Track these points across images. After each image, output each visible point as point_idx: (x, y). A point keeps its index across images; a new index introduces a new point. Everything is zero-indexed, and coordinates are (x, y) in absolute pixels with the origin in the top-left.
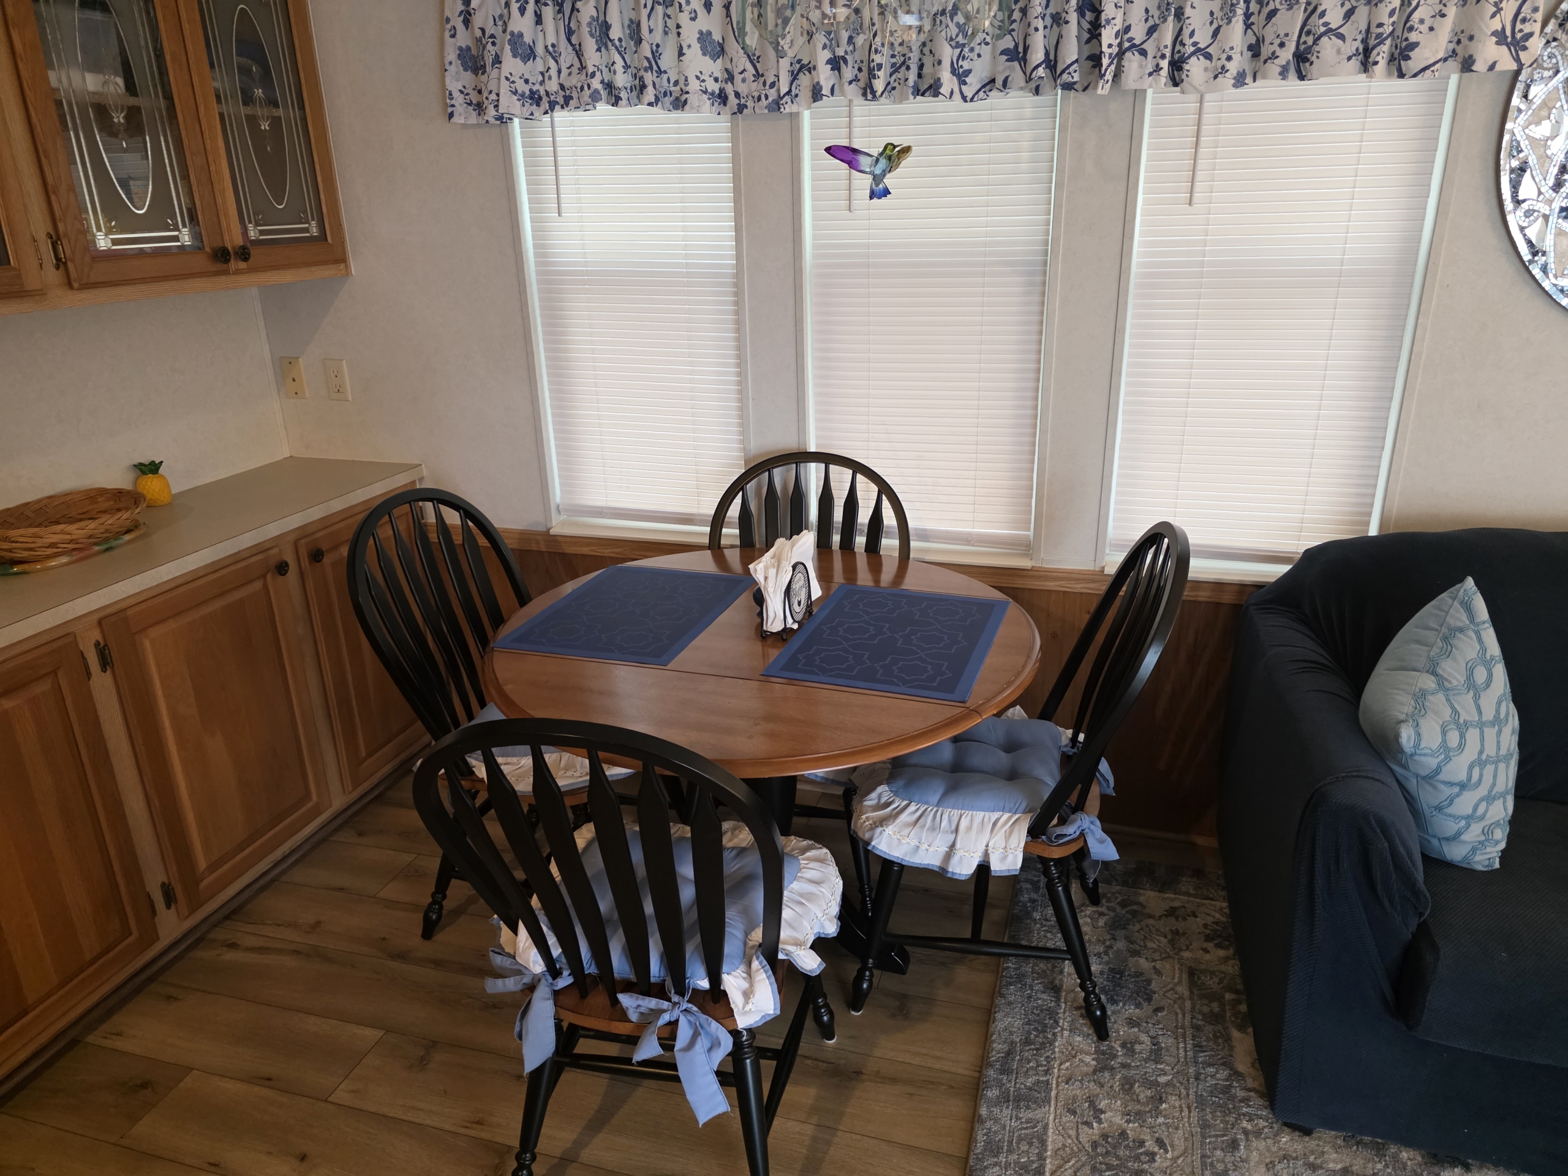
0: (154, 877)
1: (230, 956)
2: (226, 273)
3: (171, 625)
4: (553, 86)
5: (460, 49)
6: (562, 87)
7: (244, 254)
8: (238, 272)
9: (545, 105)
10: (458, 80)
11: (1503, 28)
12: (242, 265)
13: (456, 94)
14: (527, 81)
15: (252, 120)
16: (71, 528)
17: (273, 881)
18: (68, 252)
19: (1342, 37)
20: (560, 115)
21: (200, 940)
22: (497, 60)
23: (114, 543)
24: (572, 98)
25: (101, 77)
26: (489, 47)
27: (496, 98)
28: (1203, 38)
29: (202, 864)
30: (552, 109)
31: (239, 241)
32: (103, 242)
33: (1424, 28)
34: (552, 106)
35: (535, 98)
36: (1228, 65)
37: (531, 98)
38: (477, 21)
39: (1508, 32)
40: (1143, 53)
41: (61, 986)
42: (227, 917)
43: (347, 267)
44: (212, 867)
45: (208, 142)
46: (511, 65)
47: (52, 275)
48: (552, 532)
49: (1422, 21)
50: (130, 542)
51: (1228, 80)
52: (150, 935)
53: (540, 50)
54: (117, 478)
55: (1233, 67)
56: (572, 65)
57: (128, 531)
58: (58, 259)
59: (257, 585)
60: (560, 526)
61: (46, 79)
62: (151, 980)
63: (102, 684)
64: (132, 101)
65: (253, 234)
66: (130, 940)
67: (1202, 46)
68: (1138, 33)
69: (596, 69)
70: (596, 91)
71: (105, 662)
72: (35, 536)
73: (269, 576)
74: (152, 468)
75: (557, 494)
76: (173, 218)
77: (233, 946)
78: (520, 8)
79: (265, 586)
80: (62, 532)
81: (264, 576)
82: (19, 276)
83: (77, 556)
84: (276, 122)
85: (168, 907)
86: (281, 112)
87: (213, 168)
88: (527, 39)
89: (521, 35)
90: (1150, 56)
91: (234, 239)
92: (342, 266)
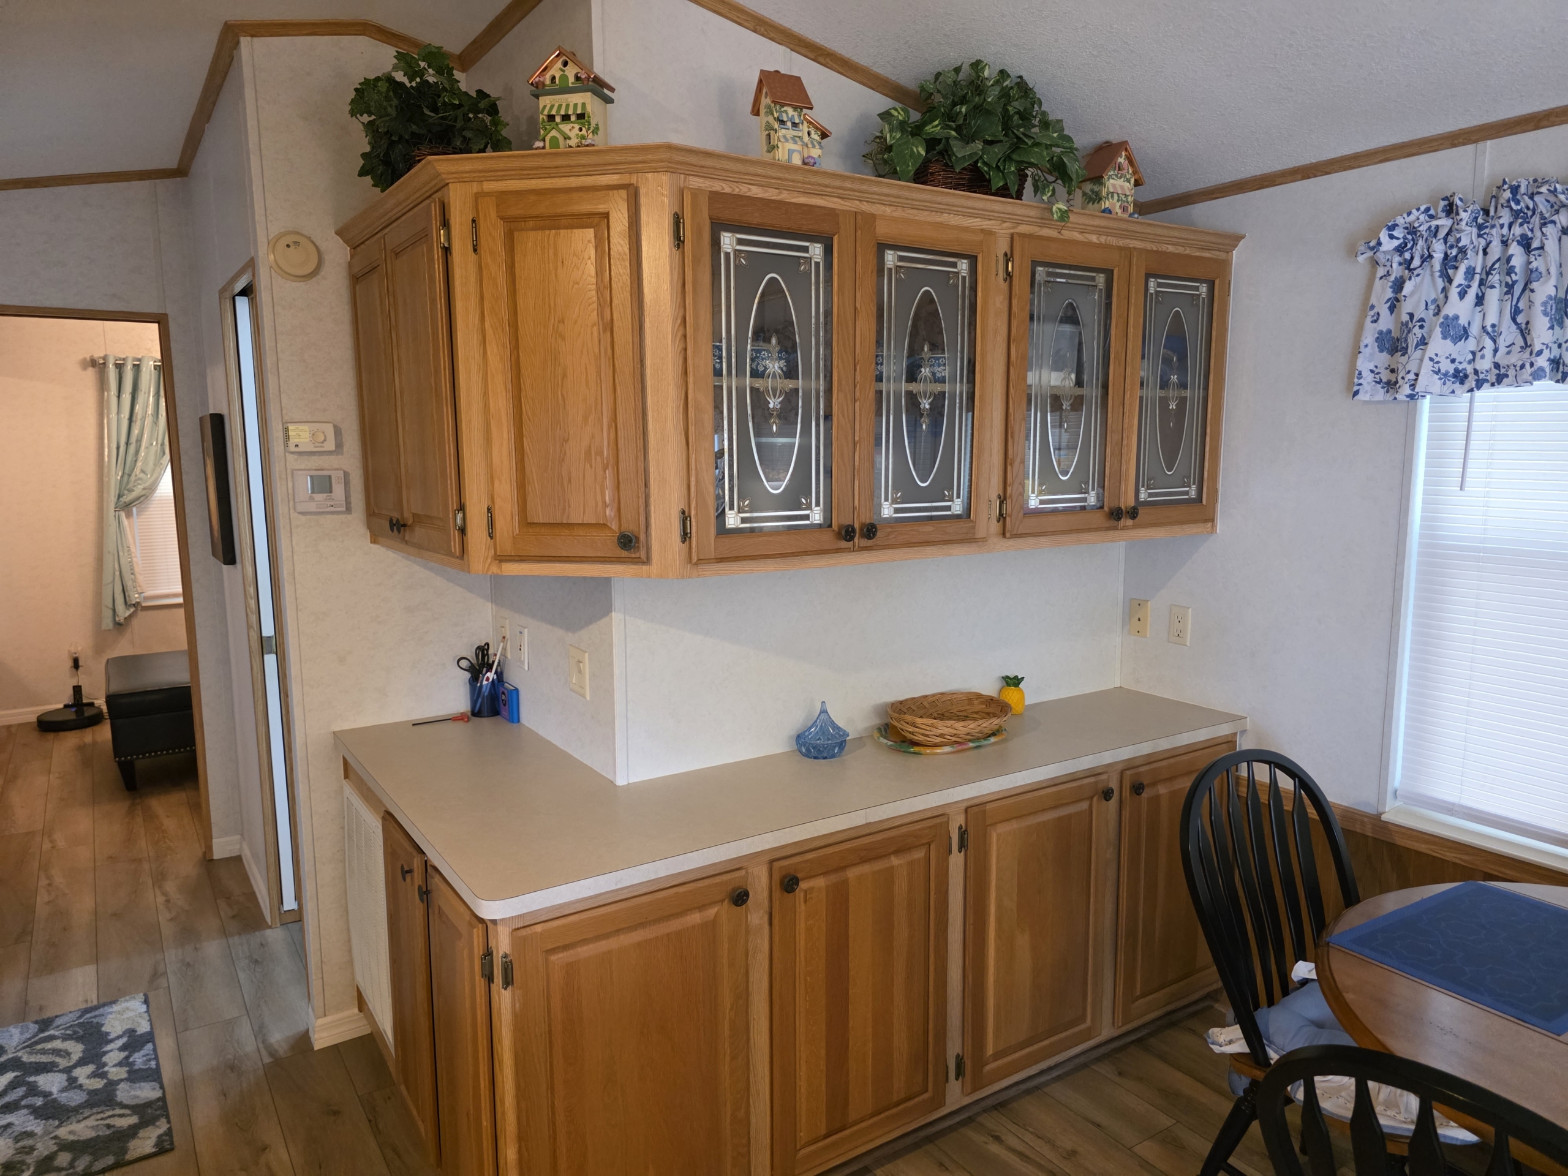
0: (954, 1047)
1: (994, 1148)
2: (1115, 528)
3: (1014, 825)
4: (1484, 364)
5: (1381, 333)
6: (1497, 366)
7: (1133, 513)
8: (1125, 528)
9: (1471, 382)
10: (1372, 359)
12: (1130, 522)
13: (1366, 373)
14: (1453, 361)
15: (1164, 401)
16: (958, 725)
17: (1037, 1088)
18: (1009, 509)
20: (1485, 394)
21: (970, 1120)
22: (1423, 342)
23: (983, 743)
24: (1507, 376)
25: (1061, 375)
26: (1416, 330)
27: (1414, 377)
29: (990, 1050)
30: (1479, 386)
31: (1131, 502)
32: (1033, 502)
34: (1479, 384)
35: (1460, 377)
37: (1455, 376)
38: (1406, 307)
41: (873, 1115)
42: (995, 1107)
43: (1214, 526)
44: (997, 1056)
45: (1126, 421)
46: (1439, 346)
47: (995, 526)
48: (1384, 817)
50: (994, 744)
52: (939, 1100)
53: (1475, 330)
54: (988, 687)
56: (1513, 344)
57: (993, 734)
58: (1001, 514)
59: (1084, 805)
60: (1394, 813)
61: (1025, 379)
62: (929, 1139)
63: (956, 860)
64: (1078, 391)
65: (1143, 496)
66: (926, 1096)
69: (1544, 347)
70: (1542, 369)
71: (962, 845)
72: (932, 726)
73: (1095, 799)
74: (1013, 682)
75: (1397, 777)
76: (1087, 483)
77: (997, 1139)
78: (1459, 293)
79: (1091, 806)
80: (951, 727)
81: (1091, 798)
82: (974, 528)
83: (957, 748)
84: (1182, 401)
85: (957, 1079)
86: (1188, 393)
87: (1125, 442)
88: (1463, 321)
89: (1457, 318)
91: (1127, 501)
92: (1210, 524)
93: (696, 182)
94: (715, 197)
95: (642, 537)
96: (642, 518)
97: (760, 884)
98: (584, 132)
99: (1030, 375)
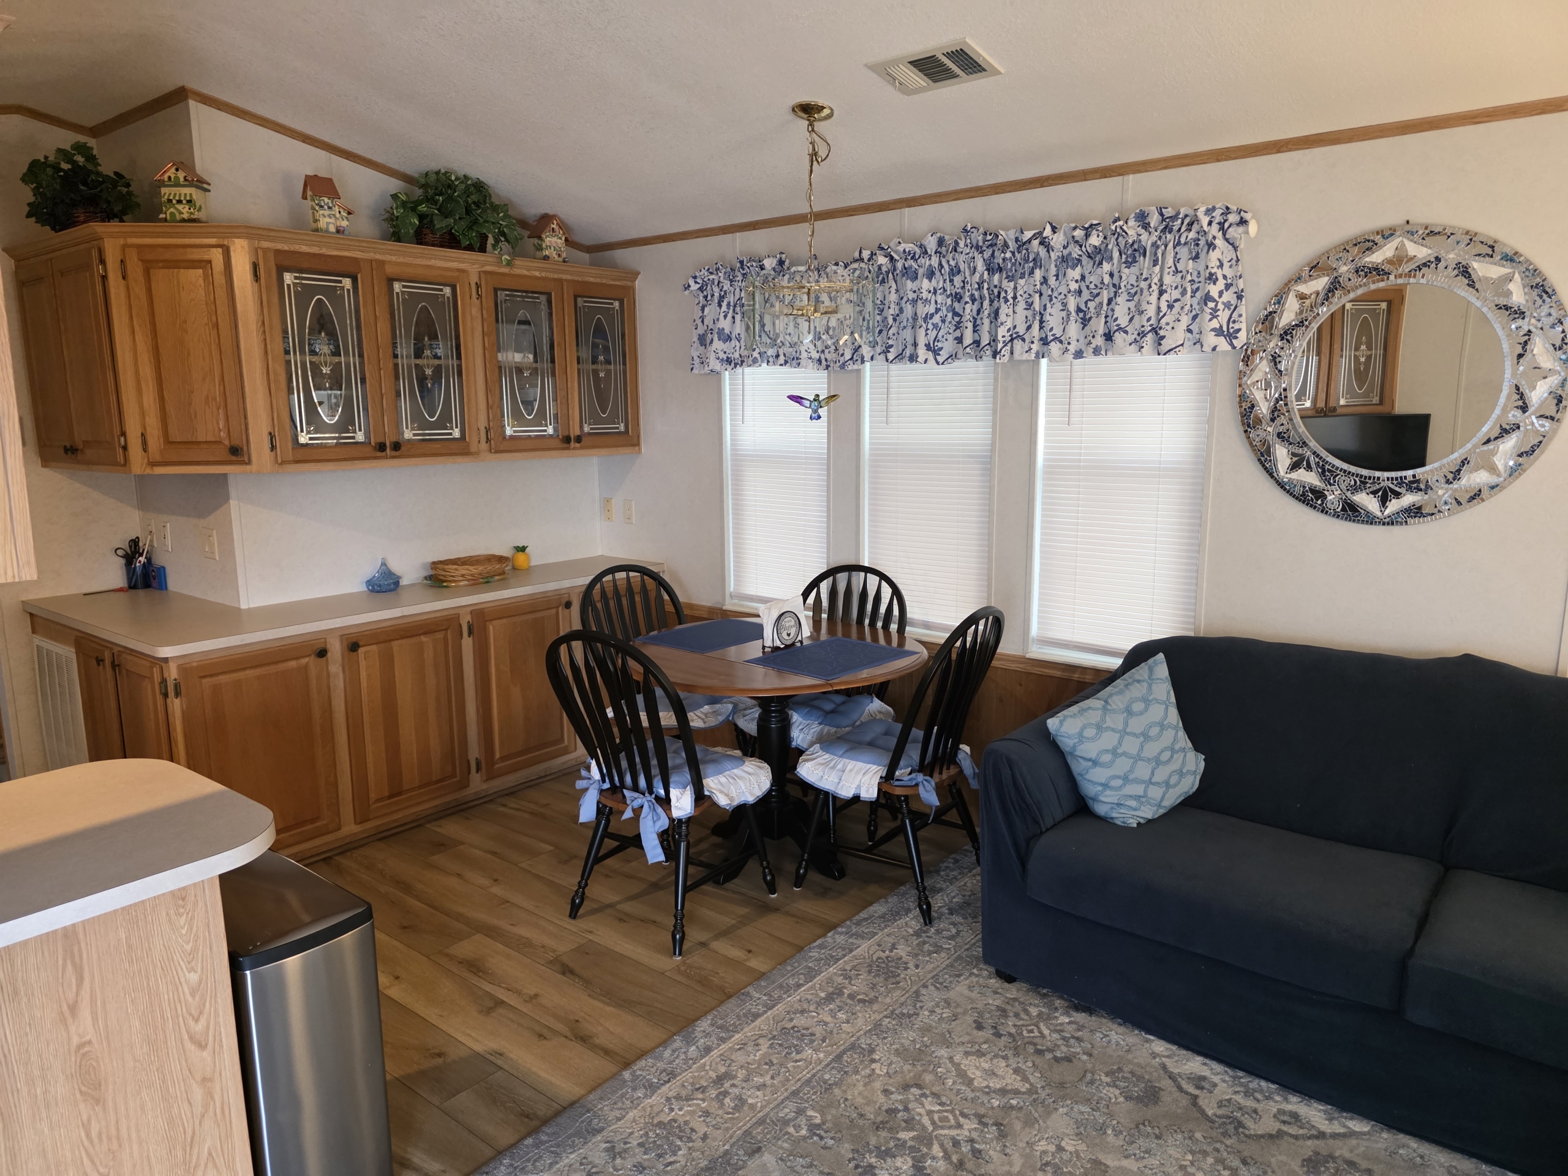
0: (474, 752)
1: (502, 809)
2: (568, 449)
3: (505, 621)
4: (737, 355)
5: (699, 335)
6: (740, 356)
7: (579, 439)
8: (574, 449)
9: (733, 365)
10: (696, 351)
11: (1221, 327)
12: (578, 445)
13: (696, 358)
14: (725, 353)
15: (596, 373)
16: (471, 568)
17: (536, 785)
18: (492, 436)
19: (1126, 332)
20: (739, 370)
21: (491, 801)
22: (711, 342)
23: (490, 580)
24: (745, 361)
25: (521, 355)
26: (709, 335)
27: (709, 361)
28: (1058, 332)
29: (498, 756)
30: (735, 367)
31: (578, 432)
32: (509, 431)
33: (1169, 328)
34: (736, 365)
35: (729, 361)
36: (1069, 347)
37: (727, 361)
38: (706, 322)
39: (1225, 328)
40: (1024, 340)
41: (420, 787)
42: (507, 795)
43: (640, 449)
44: (503, 759)
45: (569, 384)
46: (718, 344)
47: (484, 446)
48: (724, 608)
49: (1168, 324)
50: (498, 580)
51: (1069, 356)
52: (465, 784)
53: (733, 336)
54: (502, 549)
55: (1072, 348)
57: (499, 575)
58: (487, 438)
59: (553, 611)
60: (729, 605)
61: (496, 357)
62: (462, 810)
63: (467, 643)
64: (534, 365)
65: (586, 429)
66: (455, 779)
67: (1058, 336)
68: (1021, 329)
70: (756, 358)
71: (470, 632)
72: (456, 570)
73: (560, 608)
74: (523, 549)
75: (731, 586)
76: (546, 420)
77: (504, 805)
78: (725, 316)
79: (557, 614)
80: (468, 570)
81: (558, 607)
82: (469, 446)
83: (471, 582)
84: (608, 372)
85: (477, 772)
86: (612, 367)
87: (570, 396)
88: (727, 331)
89: (723, 329)
90: (1027, 341)
91: (575, 431)
92: (637, 448)
93: (265, 244)
94: (278, 252)
95: (245, 448)
96: (244, 437)
97: (336, 649)
98: (192, 210)
99: (500, 355)
